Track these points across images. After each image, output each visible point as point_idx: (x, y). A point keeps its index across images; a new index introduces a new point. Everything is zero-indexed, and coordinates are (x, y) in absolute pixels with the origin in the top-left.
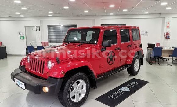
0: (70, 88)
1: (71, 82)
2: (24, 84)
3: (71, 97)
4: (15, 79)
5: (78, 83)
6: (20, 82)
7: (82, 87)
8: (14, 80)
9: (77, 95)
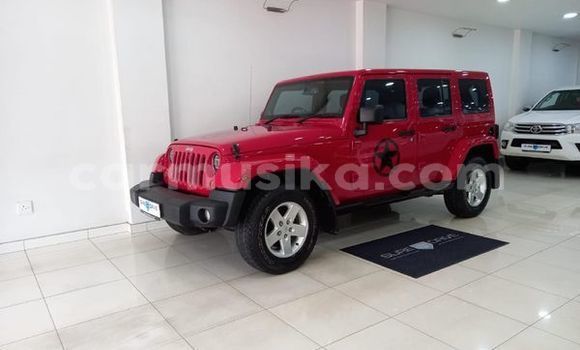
0: (264, 225)
1: (264, 210)
2: (158, 205)
3: (269, 247)
4: (140, 198)
5: (283, 211)
6: (150, 202)
7: (297, 221)
8: (138, 205)
9: (285, 242)
